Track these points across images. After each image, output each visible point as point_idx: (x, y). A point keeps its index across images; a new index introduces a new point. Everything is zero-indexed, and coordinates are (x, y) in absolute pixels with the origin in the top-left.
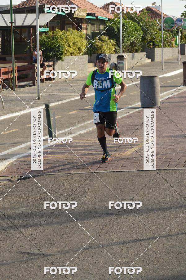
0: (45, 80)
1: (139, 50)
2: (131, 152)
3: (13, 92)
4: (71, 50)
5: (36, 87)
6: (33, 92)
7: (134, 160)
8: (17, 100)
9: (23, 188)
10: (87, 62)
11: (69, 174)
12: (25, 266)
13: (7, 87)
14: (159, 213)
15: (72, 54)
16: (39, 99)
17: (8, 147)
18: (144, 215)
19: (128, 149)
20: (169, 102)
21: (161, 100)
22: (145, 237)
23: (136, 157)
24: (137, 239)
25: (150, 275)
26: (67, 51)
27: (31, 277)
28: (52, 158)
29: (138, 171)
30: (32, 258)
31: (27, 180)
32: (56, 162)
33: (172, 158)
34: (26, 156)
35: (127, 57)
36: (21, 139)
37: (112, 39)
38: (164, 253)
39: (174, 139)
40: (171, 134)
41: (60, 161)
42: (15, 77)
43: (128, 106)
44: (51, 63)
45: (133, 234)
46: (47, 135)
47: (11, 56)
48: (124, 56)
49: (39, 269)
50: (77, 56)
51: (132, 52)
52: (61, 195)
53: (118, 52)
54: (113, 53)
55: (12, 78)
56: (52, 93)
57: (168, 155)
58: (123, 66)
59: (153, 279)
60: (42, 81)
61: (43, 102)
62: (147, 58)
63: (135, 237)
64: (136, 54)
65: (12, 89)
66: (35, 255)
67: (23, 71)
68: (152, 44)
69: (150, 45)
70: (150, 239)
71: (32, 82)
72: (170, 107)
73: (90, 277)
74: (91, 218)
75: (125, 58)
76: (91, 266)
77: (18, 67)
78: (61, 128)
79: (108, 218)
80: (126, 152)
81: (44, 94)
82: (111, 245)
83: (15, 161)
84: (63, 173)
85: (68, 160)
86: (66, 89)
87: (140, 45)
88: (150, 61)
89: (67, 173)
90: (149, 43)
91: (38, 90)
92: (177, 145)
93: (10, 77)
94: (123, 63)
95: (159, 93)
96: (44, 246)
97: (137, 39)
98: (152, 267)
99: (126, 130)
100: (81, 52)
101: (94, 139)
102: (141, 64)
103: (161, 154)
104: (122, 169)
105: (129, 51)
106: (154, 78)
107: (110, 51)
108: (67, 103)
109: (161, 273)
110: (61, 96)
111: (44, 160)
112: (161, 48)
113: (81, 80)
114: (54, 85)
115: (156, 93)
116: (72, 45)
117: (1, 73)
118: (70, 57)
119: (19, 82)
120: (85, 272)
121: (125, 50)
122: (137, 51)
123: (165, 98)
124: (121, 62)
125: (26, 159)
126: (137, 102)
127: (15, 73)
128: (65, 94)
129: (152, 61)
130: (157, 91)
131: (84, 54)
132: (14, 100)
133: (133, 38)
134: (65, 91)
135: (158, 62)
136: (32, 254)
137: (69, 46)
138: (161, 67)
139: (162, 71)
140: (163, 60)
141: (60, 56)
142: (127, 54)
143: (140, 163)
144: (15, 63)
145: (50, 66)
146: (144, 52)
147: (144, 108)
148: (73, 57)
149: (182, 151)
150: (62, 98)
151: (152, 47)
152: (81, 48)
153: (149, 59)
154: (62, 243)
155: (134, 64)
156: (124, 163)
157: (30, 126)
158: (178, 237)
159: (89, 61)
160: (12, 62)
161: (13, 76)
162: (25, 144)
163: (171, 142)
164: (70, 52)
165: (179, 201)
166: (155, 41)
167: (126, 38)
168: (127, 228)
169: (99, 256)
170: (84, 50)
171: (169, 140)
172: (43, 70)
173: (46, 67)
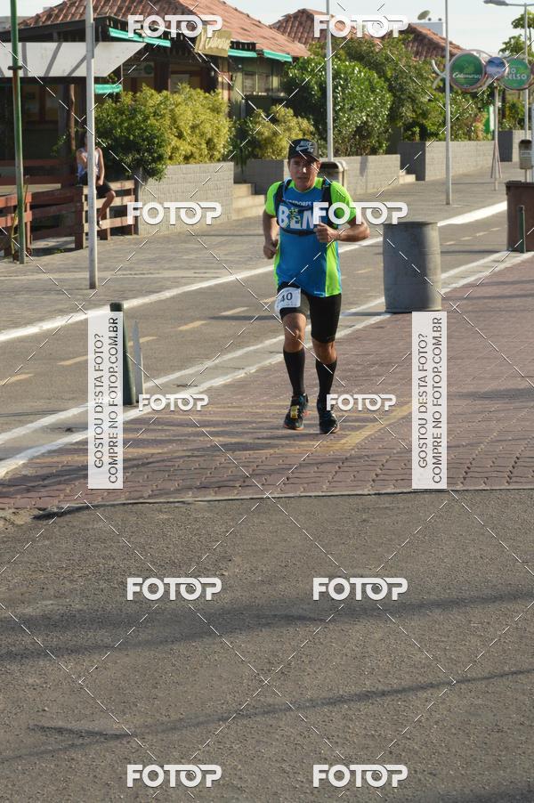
0: (112, 234)
1: (381, 147)
2: (357, 441)
3: (18, 266)
4: (185, 148)
5: (84, 253)
6: (75, 268)
7: (366, 463)
8: (29, 289)
9: (47, 542)
10: (232, 181)
11: (178, 502)
12: (52, 766)
13: (2, 253)
14: (437, 614)
15: (187, 158)
16: (92, 286)
17: (5, 427)
19: (347, 433)
21: (443, 291)
22: (395, 683)
23: (372, 455)
24: (374, 690)
26: (175, 149)
29: (375, 494)
30: (73, 745)
31: (59, 519)
33: (474, 459)
34: (54, 451)
35: (346, 168)
36: (43, 401)
37: (302, 117)
38: (450, 729)
39: (480, 402)
40: (472, 389)
42: (26, 223)
43: (349, 309)
44: (129, 185)
45: (361, 675)
47: (15, 164)
48: (338, 164)
49: (91, 775)
50: (205, 165)
51: (361, 155)
55: (16, 228)
56: (131, 269)
57: (461, 450)
60: (102, 235)
61: (106, 296)
62: (404, 172)
63: (368, 685)
64: (371, 158)
65: (17, 257)
66: (80, 734)
67: (48, 208)
68: (417, 130)
69: (414, 134)
70: (411, 689)
71: (73, 238)
73: (237, 798)
74: (241, 630)
75: (341, 169)
76: (240, 767)
77: (35, 196)
78: (156, 370)
79: (291, 630)
80: (343, 441)
81: (108, 275)
82: (300, 707)
83: (25, 465)
84: (161, 500)
86: (171, 260)
87: (385, 133)
88: (411, 178)
89: (172, 500)
90: (409, 127)
91: (92, 261)
92: (490, 420)
93: (9, 225)
95: (439, 271)
97: (376, 116)
98: (416, 772)
100: (213, 155)
101: (251, 403)
102: (387, 188)
104: (332, 489)
105: (353, 149)
106: (425, 228)
108: (173, 298)
109: (441, 788)
110: (158, 278)
112: (444, 143)
113: (213, 233)
114: (136, 247)
115: (428, 271)
116: (189, 132)
118: (184, 167)
119: (35, 238)
120: (224, 785)
121: (342, 148)
122: (374, 152)
123: (454, 285)
125: (56, 459)
126: (376, 297)
127: (24, 214)
128: (167, 274)
129: (417, 179)
130: (431, 266)
131: (224, 160)
132: (21, 291)
133: (363, 114)
134: (167, 266)
135: (434, 183)
136: (71, 731)
137: (180, 136)
138: (444, 197)
139: (446, 207)
140: (451, 175)
141: (154, 165)
142: (347, 158)
143: (384, 472)
144: (24, 183)
145: (126, 193)
146: (395, 153)
147: (395, 313)
148: (192, 166)
149: (503, 438)
150: (160, 284)
151: (417, 138)
152: (215, 141)
153: (409, 172)
154: (157, 702)
155: (366, 189)
156: (336, 472)
157: (67, 366)
158: (491, 685)
159: (239, 180)
160: (17, 181)
161: (20, 220)
162: (53, 416)
163: (470, 411)
164: (184, 153)
165: (494, 580)
166: (427, 123)
167: (345, 113)
168: (344, 658)
169: (265, 740)
170: (224, 147)
171: (467, 405)
172: (106, 205)
173: (115, 195)
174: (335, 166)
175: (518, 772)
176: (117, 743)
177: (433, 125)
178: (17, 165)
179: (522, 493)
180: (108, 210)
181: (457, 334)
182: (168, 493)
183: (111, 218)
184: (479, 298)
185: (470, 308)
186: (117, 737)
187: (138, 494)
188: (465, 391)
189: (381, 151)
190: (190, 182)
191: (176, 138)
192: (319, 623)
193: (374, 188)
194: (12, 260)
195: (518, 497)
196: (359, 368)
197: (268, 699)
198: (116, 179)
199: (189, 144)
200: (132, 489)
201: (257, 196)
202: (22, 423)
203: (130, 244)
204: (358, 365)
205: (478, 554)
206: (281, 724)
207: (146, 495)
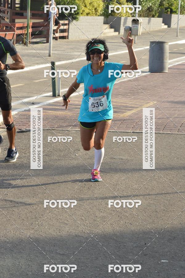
0: (59, 38)
1: (156, 15)
2: (129, 114)
3: (26, 47)
5: (48, 44)
6: (45, 49)
7: (131, 122)
8: (28, 55)
9: (19, 140)
10: (103, 23)
11: (66, 130)
13: (21, 42)
15: (88, 14)
16: (50, 56)
18: (129, 174)
19: (127, 111)
20: (177, 69)
21: (170, 66)
22: (125, 194)
23: (134, 119)
25: (122, 229)
26: (84, 11)
27: (9, 223)
28: (52, 114)
30: (14, 206)
31: (24, 133)
32: (55, 118)
33: (167, 123)
34: (27, 110)
35: (142, 21)
36: (26, 93)
37: (129, 2)
38: (140, 210)
39: (174, 104)
40: (172, 100)
41: (58, 117)
42: (29, 33)
44: (66, 22)
46: (51, 92)
47: (27, 12)
48: (139, 20)
49: (19, 216)
50: (93, 17)
51: (149, 17)
52: (54, 150)
53: (134, 16)
54: (129, 17)
55: (26, 34)
56: (64, 51)
57: (164, 120)
58: (137, 30)
59: (124, 233)
60: (56, 38)
61: (54, 59)
62: (163, 24)
64: (152, 19)
65: (25, 44)
66: (17, 203)
67: (38, 28)
68: (169, 10)
69: (168, 11)
71: (45, 39)
72: (177, 74)
74: (78, 173)
75: (140, 22)
76: (68, 217)
77: (33, 23)
78: (67, 86)
80: (124, 114)
81: (56, 52)
82: (92, 199)
83: (16, 114)
84: (60, 129)
85: (67, 117)
86: (78, 49)
87: (158, 10)
88: (166, 27)
89: (64, 129)
90: (166, 9)
91: (50, 47)
92: (176, 110)
93: (24, 33)
94: (137, 27)
95: (168, 59)
96: (28, 195)
97: (155, 4)
98: (125, 223)
99: (129, 93)
100: (97, 13)
102: (157, 29)
103: (158, 117)
104: (118, 130)
105: (146, 15)
106: (164, 44)
107: (126, 15)
108: (77, 62)
109: (133, 228)
110: (72, 55)
111: (44, 116)
112: (177, 15)
114: (67, 43)
115: (164, 59)
116: (89, 5)
117: (16, 28)
118: (86, 17)
119: (33, 38)
120: (61, 222)
121: (142, 14)
122: (153, 16)
123: (174, 64)
124: (135, 25)
125: (27, 113)
126: (146, 66)
127: (29, 29)
128: (76, 53)
129: (168, 27)
130: (165, 57)
131: (101, 16)
132: (25, 56)
133: (150, 3)
134: (76, 51)
135: (174, 29)
136: (15, 202)
137: (85, 6)
138: (176, 34)
139: (177, 37)
140: (179, 27)
141: (75, 16)
142: (144, 18)
143: (136, 125)
144: (30, 19)
145: (65, 25)
146: (161, 17)
147: (152, 72)
148: (89, 17)
149: (178, 117)
150: (73, 57)
151: (169, 13)
152: (98, 9)
153: (165, 24)
154: (45, 194)
155: (150, 29)
156: (120, 124)
157: (37, 82)
158: (157, 197)
159: (105, 23)
160: (27, 18)
161: (28, 31)
162: (28, 98)
163: (170, 107)
164: (86, 12)
165: (166, 163)
166: (173, 8)
167: (144, 2)
168: (110, 185)
169: (78, 209)
170: (101, 11)
171: (169, 105)
172: (58, 28)
173: (61, 25)
174: (138, 20)
175: (159, 225)
176: (29, 206)
177: (175, 8)
178: (28, 12)
179: (182, 135)
180: (58, 30)
181: (171, 81)
182: (63, 127)
183: (59, 33)
184: (182, 69)
185: (178, 73)
186: (29, 204)
187: (53, 127)
188: (170, 100)
189: (156, 16)
190: (88, 23)
191: (84, 7)
192: (104, 173)
193: (152, 29)
194: (24, 45)
195: (180, 137)
196: (136, 90)
197: (82, 196)
198: (62, 20)
199: (89, 9)
200: (51, 125)
201: (111, 29)
202: (18, 100)
203: (65, 42)
204: (136, 89)
205: (162, 154)
206: (85, 204)
207: (55, 127)
